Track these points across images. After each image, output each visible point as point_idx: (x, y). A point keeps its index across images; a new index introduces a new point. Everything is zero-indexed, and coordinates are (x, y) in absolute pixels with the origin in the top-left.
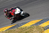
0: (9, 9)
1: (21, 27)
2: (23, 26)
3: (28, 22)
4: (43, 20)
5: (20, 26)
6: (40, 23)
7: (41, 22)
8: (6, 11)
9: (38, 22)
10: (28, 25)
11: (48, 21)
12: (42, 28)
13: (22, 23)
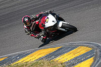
0: (34, 16)
1: (17, 63)
2: (20, 61)
3: (32, 52)
4: (61, 48)
5: (15, 61)
6: (56, 54)
7: (58, 52)
8: (26, 20)
9: (52, 54)
10: (31, 58)
11: (71, 50)
12: (60, 65)
13: (19, 55)
